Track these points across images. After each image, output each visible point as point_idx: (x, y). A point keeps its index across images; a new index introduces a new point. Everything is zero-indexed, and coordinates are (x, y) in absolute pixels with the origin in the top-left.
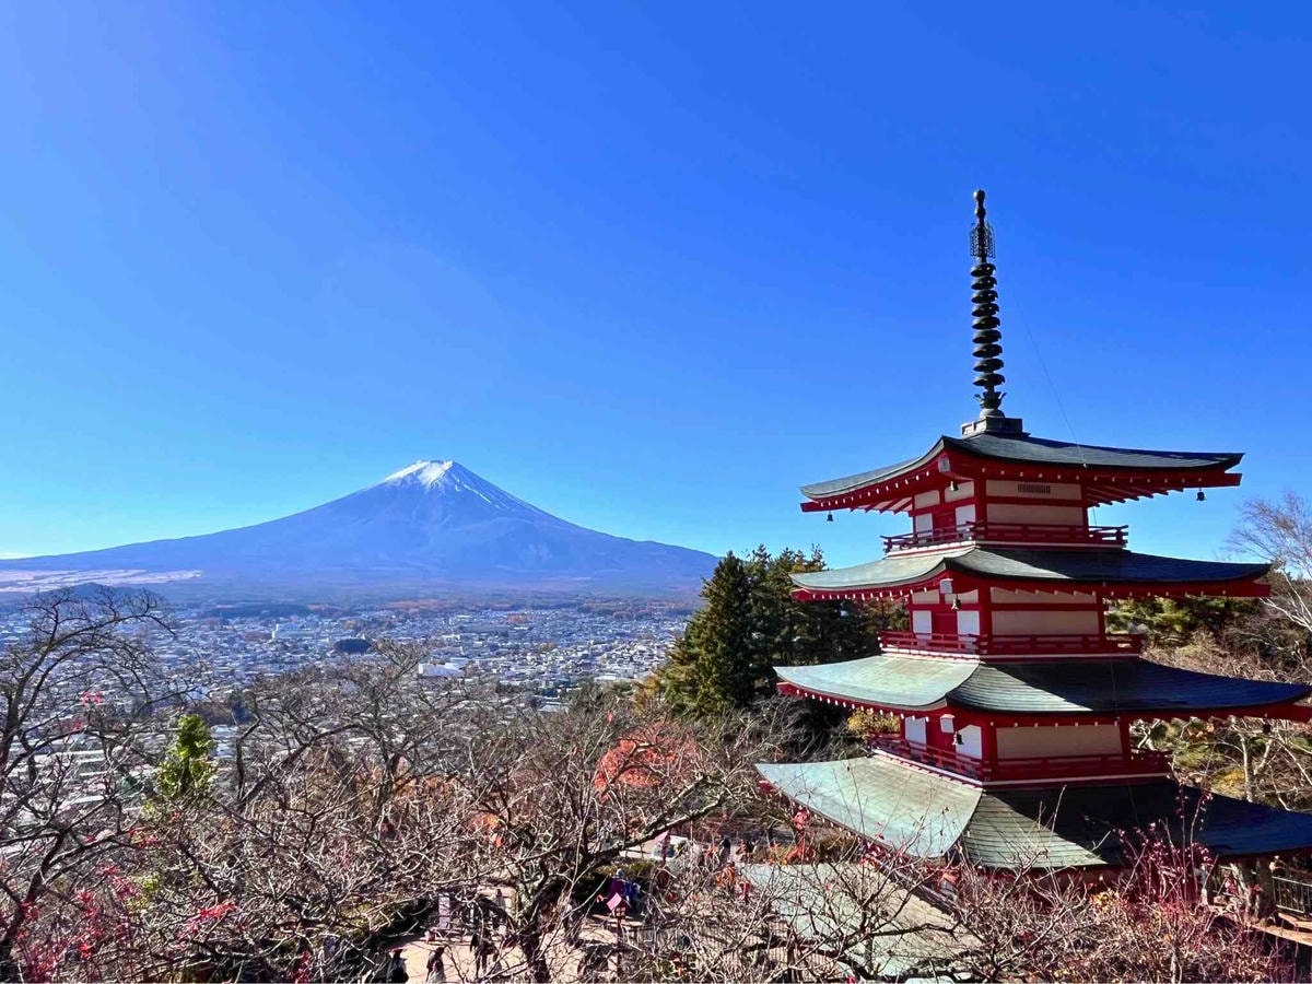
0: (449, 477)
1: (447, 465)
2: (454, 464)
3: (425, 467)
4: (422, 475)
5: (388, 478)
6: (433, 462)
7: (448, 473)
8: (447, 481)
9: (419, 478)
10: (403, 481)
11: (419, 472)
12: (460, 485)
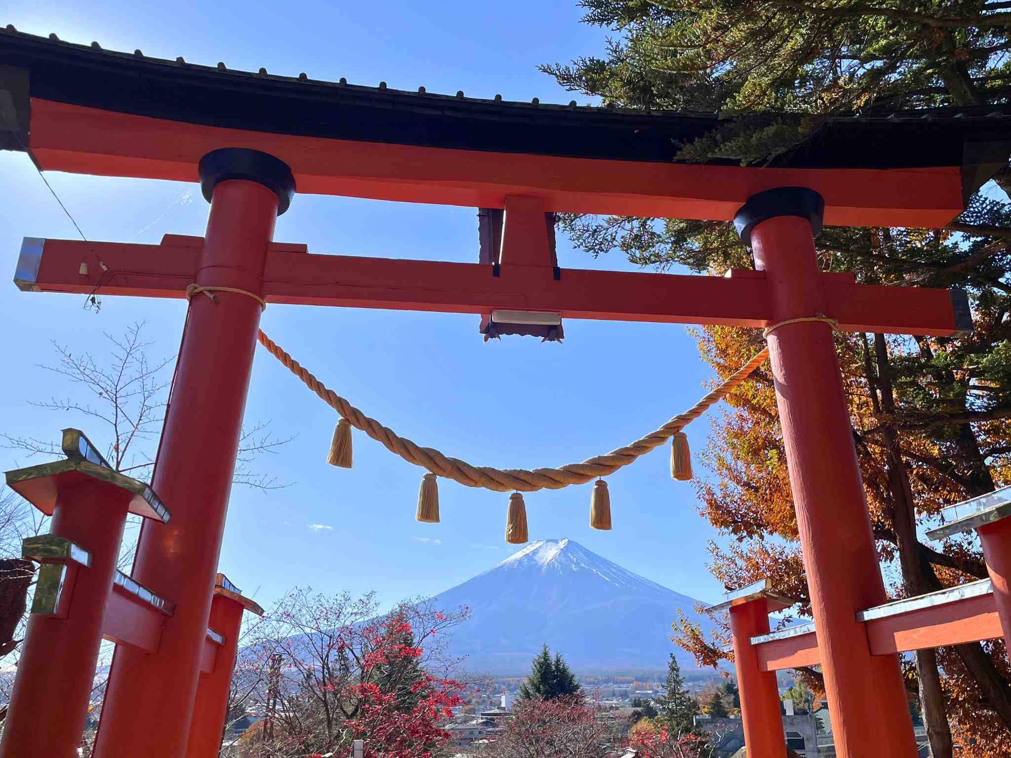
0: (566, 556)
1: (562, 544)
2: (569, 541)
3: (540, 547)
4: (538, 555)
5: (504, 561)
6: (548, 541)
7: (565, 551)
8: (563, 560)
9: (536, 558)
10: (520, 562)
11: (535, 552)
12: (577, 564)
